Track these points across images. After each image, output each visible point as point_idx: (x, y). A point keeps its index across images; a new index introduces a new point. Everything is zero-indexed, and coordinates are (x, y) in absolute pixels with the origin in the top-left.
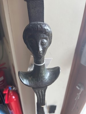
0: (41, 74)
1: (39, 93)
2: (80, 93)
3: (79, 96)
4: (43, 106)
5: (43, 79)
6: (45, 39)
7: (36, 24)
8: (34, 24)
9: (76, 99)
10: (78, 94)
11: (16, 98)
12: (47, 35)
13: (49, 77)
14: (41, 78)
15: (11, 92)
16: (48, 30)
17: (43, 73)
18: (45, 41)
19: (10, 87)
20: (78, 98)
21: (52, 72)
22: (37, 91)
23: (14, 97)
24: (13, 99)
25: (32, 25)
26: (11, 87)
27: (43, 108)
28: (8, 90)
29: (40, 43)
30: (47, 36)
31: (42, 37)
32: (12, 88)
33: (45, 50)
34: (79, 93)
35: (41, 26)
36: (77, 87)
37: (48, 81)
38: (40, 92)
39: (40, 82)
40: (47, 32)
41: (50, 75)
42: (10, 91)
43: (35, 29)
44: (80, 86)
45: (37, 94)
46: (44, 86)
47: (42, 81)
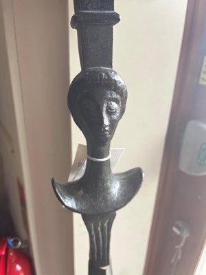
0: (104, 181)
1: (96, 230)
2: (182, 244)
3: (180, 252)
4: (104, 268)
5: (107, 193)
6: (113, 101)
7: (98, 71)
8: (94, 71)
9: (172, 261)
10: (177, 247)
11: (23, 269)
12: (117, 93)
13: (120, 189)
14: (104, 191)
15: (11, 254)
16: (120, 83)
17: (107, 180)
18: (114, 105)
19: (10, 241)
20: (179, 257)
21: (124, 179)
22: (92, 225)
23: (18, 268)
24: (18, 273)
25: (89, 72)
26: (12, 240)
27: (105, 271)
28: (5, 246)
29: (104, 109)
30: (118, 96)
31: (110, 96)
32: (16, 242)
33: (113, 124)
34: (179, 244)
35: (107, 74)
36: (175, 229)
37: (118, 198)
38: (99, 229)
39: (100, 200)
40: (119, 88)
41: (122, 185)
42: (10, 250)
43: (97, 79)
44: (181, 225)
45: (93, 233)
46: (110, 210)
47: (105, 198)
